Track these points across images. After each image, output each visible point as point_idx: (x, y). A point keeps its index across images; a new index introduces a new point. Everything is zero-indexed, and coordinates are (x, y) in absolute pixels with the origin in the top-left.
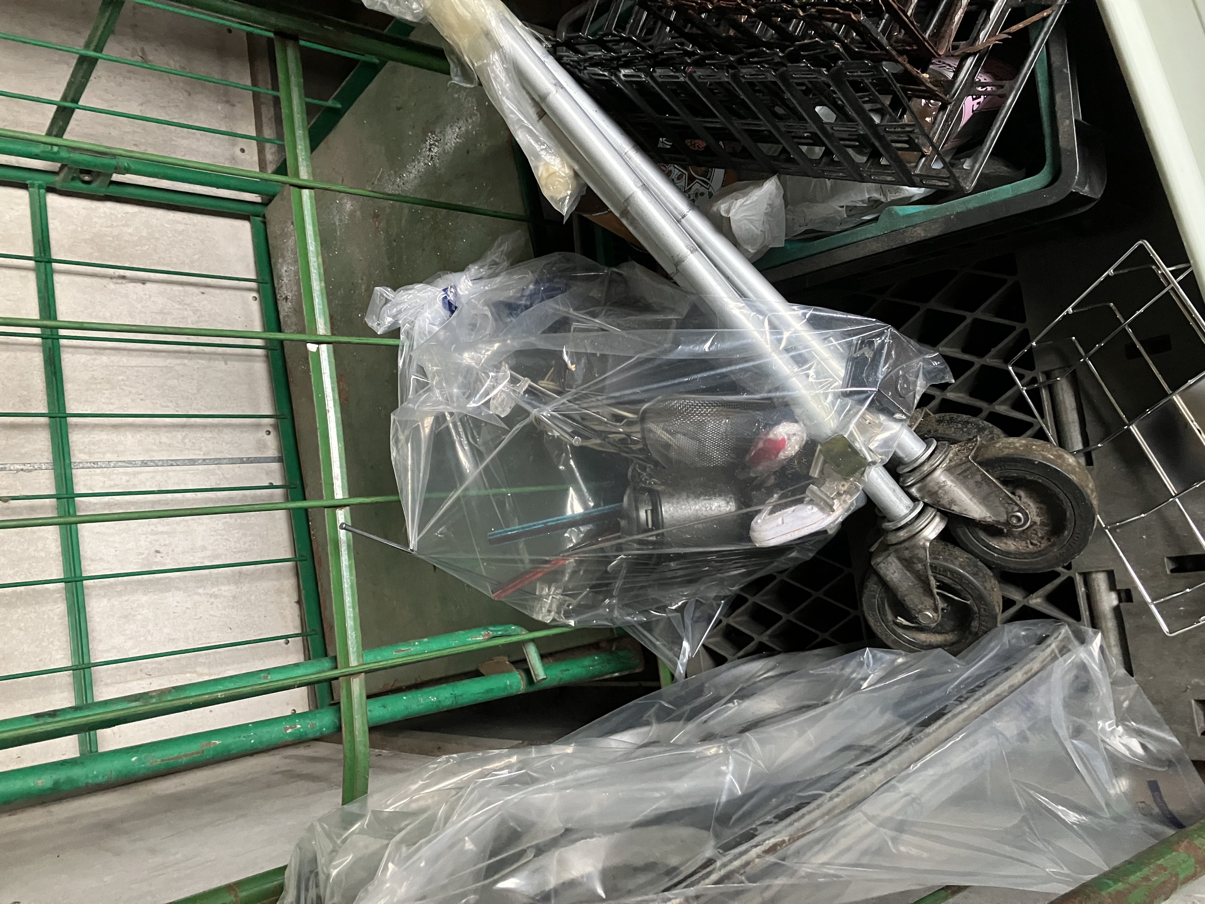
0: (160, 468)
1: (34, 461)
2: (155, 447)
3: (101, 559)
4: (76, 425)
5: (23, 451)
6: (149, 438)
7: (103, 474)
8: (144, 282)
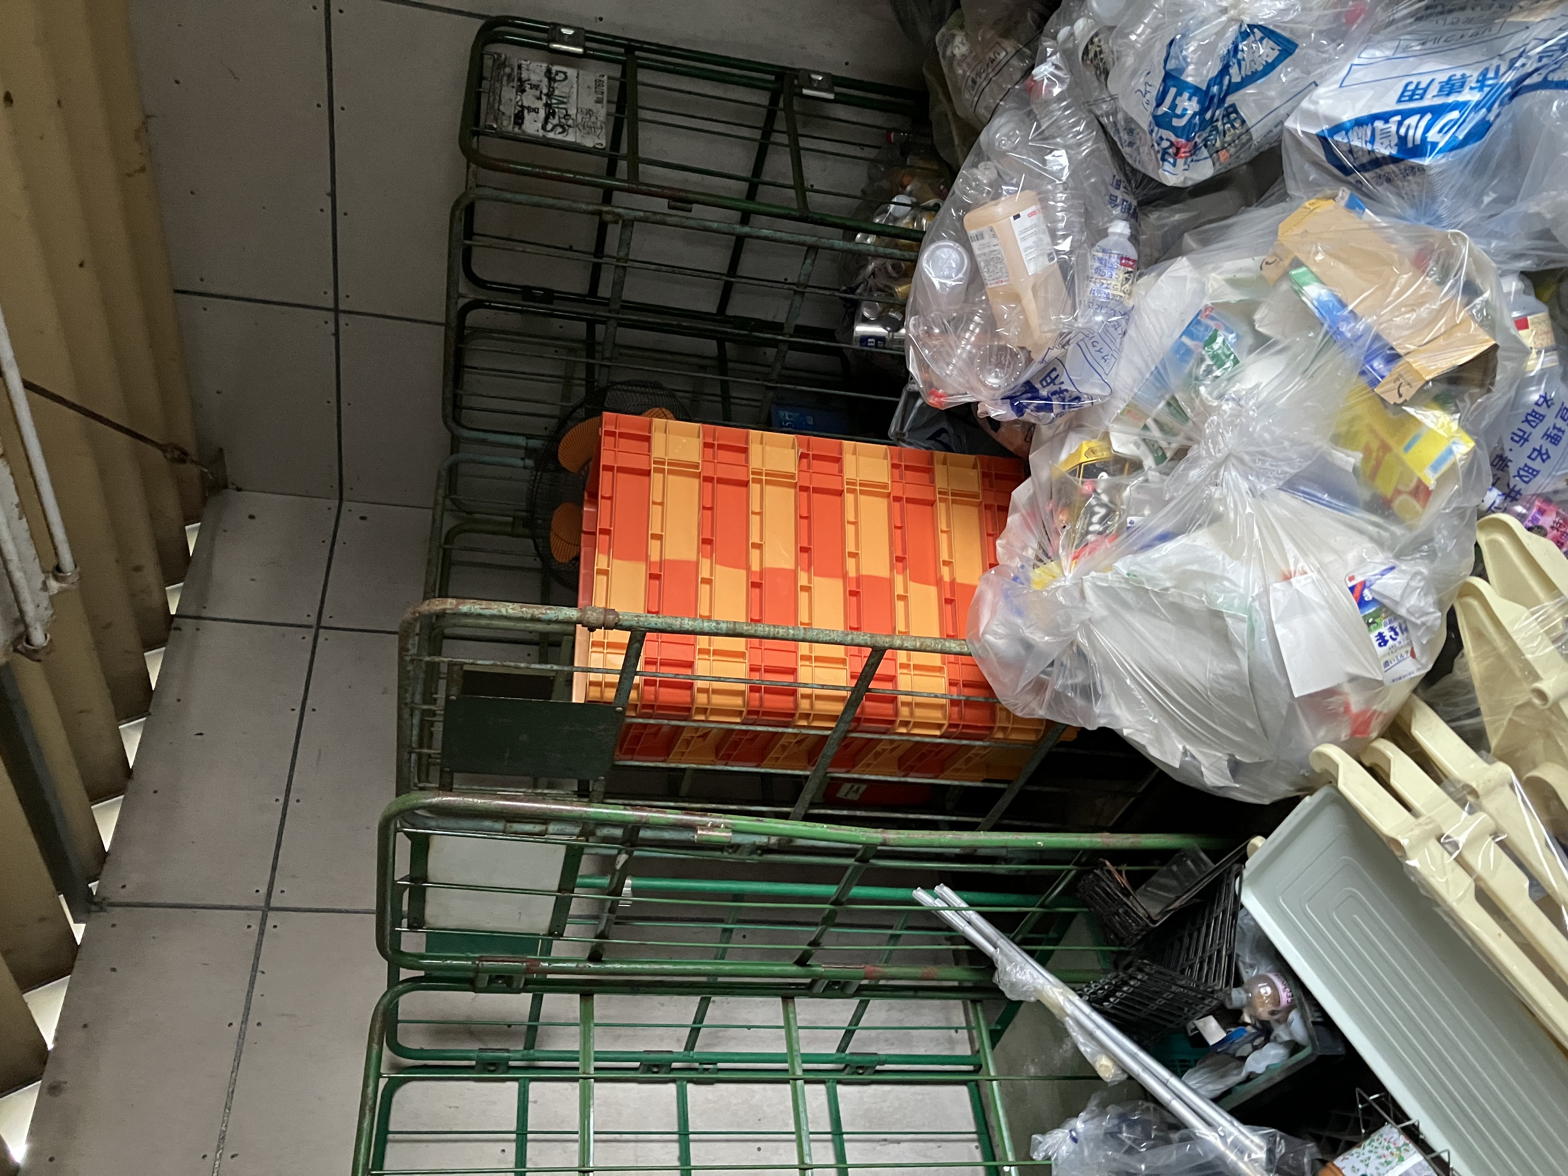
8: (898, 1142)
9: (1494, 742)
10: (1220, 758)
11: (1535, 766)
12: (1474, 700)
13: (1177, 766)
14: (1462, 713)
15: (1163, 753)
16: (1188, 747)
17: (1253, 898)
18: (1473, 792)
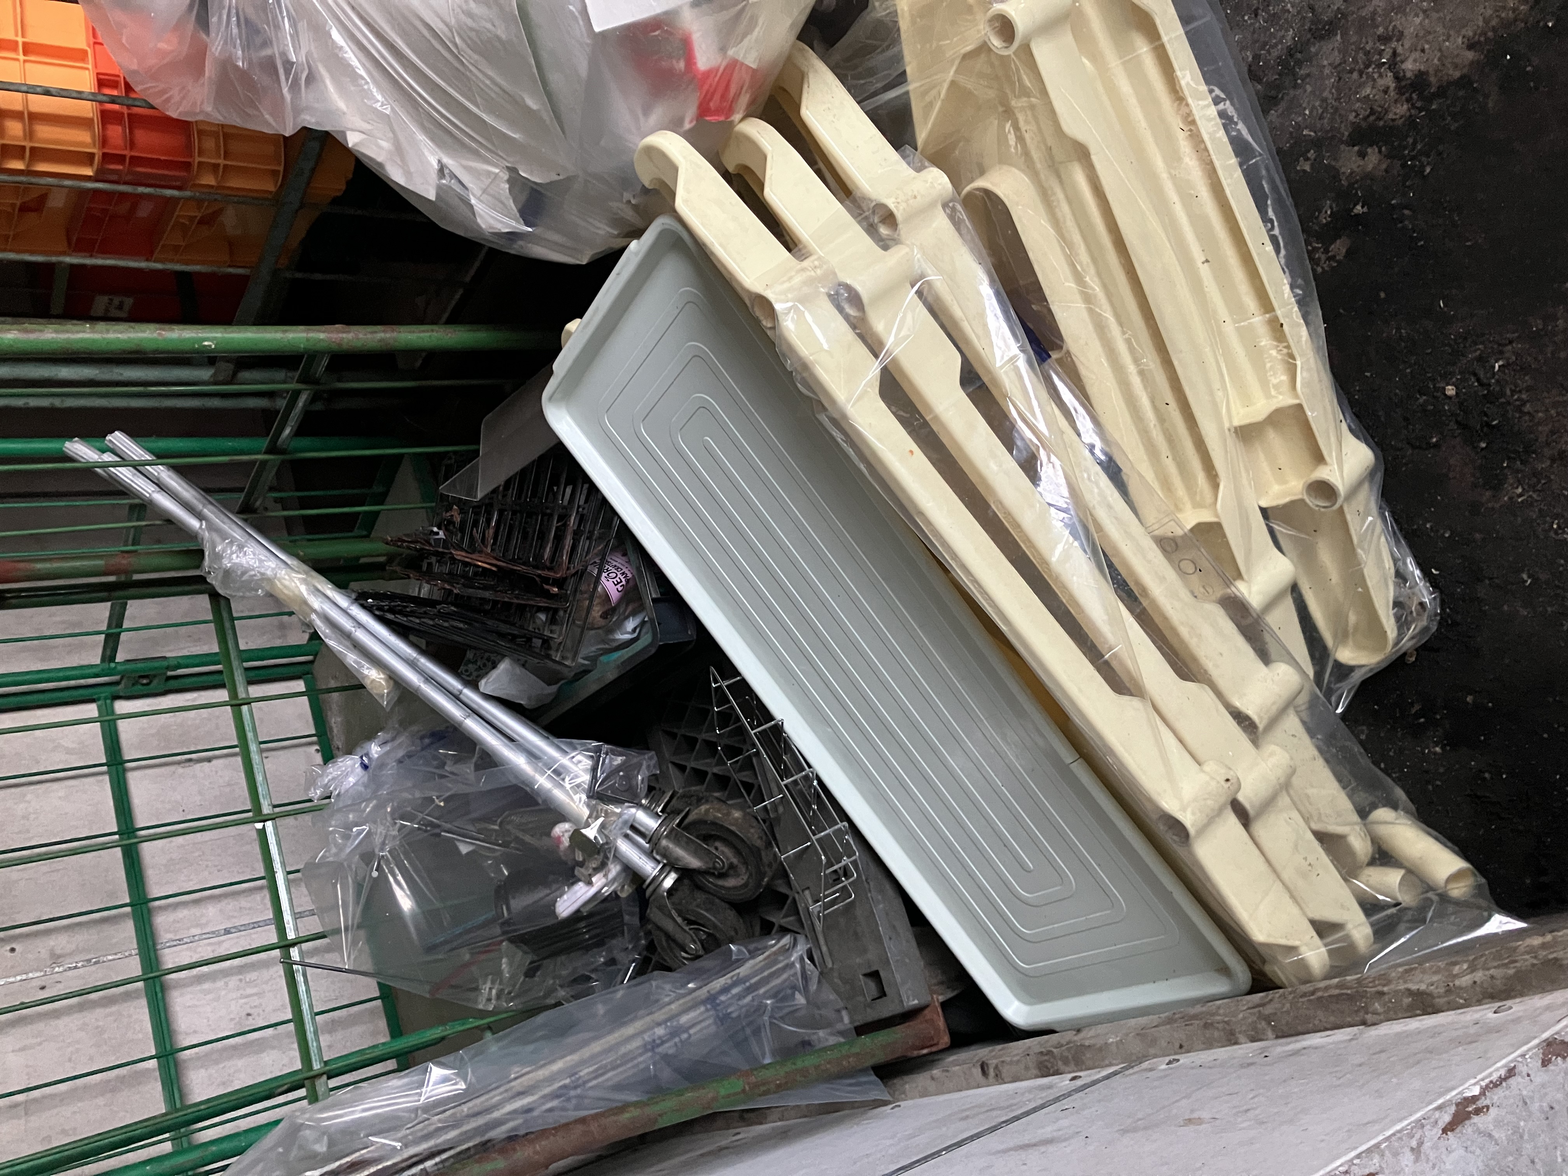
0: (243, 933)
1: (124, 948)
2: (236, 914)
3: (195, 1032)
4: (160, 908)
5: (114, 941)
6: (229, 905)
7: (189, 949)
8: (209, 760)
9: (922, 134)
10: (497, 175)
11: (982, 172)
12: (899, 58)
13: (432, 196)
14: (879, 85)
15: (408, 174)
16: (446, 160)
17: (568, 419)
18: (889, 218)
